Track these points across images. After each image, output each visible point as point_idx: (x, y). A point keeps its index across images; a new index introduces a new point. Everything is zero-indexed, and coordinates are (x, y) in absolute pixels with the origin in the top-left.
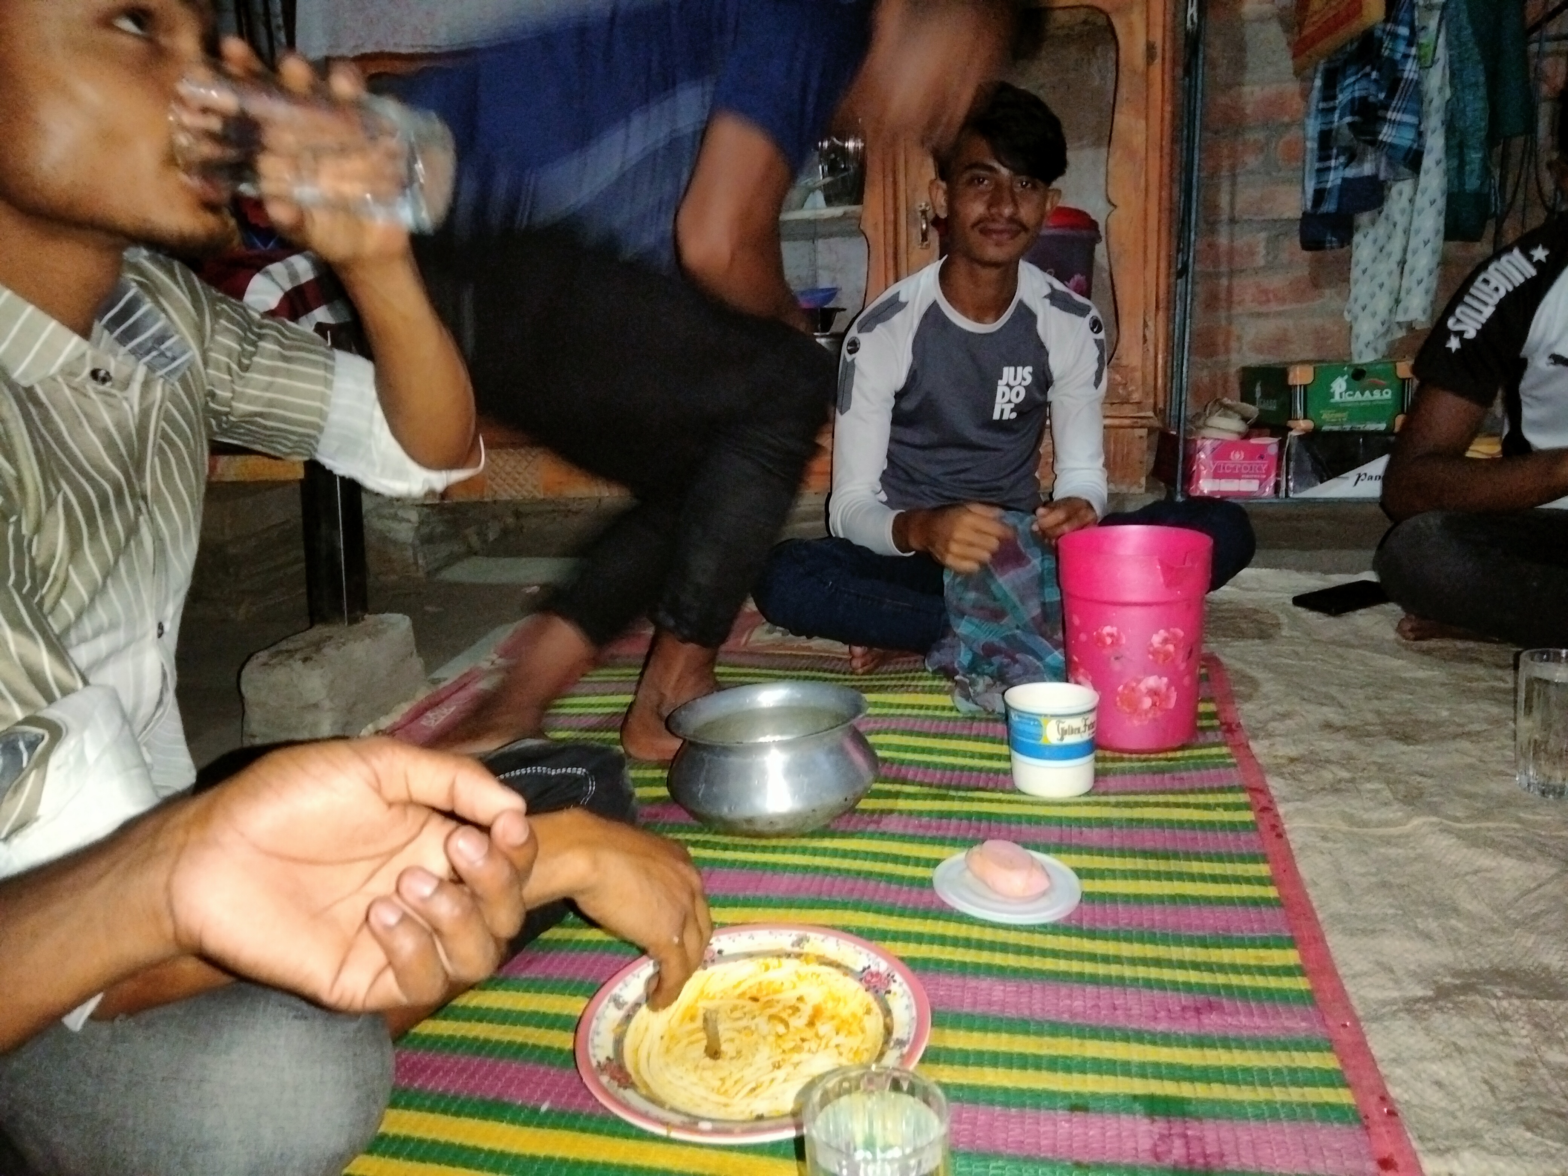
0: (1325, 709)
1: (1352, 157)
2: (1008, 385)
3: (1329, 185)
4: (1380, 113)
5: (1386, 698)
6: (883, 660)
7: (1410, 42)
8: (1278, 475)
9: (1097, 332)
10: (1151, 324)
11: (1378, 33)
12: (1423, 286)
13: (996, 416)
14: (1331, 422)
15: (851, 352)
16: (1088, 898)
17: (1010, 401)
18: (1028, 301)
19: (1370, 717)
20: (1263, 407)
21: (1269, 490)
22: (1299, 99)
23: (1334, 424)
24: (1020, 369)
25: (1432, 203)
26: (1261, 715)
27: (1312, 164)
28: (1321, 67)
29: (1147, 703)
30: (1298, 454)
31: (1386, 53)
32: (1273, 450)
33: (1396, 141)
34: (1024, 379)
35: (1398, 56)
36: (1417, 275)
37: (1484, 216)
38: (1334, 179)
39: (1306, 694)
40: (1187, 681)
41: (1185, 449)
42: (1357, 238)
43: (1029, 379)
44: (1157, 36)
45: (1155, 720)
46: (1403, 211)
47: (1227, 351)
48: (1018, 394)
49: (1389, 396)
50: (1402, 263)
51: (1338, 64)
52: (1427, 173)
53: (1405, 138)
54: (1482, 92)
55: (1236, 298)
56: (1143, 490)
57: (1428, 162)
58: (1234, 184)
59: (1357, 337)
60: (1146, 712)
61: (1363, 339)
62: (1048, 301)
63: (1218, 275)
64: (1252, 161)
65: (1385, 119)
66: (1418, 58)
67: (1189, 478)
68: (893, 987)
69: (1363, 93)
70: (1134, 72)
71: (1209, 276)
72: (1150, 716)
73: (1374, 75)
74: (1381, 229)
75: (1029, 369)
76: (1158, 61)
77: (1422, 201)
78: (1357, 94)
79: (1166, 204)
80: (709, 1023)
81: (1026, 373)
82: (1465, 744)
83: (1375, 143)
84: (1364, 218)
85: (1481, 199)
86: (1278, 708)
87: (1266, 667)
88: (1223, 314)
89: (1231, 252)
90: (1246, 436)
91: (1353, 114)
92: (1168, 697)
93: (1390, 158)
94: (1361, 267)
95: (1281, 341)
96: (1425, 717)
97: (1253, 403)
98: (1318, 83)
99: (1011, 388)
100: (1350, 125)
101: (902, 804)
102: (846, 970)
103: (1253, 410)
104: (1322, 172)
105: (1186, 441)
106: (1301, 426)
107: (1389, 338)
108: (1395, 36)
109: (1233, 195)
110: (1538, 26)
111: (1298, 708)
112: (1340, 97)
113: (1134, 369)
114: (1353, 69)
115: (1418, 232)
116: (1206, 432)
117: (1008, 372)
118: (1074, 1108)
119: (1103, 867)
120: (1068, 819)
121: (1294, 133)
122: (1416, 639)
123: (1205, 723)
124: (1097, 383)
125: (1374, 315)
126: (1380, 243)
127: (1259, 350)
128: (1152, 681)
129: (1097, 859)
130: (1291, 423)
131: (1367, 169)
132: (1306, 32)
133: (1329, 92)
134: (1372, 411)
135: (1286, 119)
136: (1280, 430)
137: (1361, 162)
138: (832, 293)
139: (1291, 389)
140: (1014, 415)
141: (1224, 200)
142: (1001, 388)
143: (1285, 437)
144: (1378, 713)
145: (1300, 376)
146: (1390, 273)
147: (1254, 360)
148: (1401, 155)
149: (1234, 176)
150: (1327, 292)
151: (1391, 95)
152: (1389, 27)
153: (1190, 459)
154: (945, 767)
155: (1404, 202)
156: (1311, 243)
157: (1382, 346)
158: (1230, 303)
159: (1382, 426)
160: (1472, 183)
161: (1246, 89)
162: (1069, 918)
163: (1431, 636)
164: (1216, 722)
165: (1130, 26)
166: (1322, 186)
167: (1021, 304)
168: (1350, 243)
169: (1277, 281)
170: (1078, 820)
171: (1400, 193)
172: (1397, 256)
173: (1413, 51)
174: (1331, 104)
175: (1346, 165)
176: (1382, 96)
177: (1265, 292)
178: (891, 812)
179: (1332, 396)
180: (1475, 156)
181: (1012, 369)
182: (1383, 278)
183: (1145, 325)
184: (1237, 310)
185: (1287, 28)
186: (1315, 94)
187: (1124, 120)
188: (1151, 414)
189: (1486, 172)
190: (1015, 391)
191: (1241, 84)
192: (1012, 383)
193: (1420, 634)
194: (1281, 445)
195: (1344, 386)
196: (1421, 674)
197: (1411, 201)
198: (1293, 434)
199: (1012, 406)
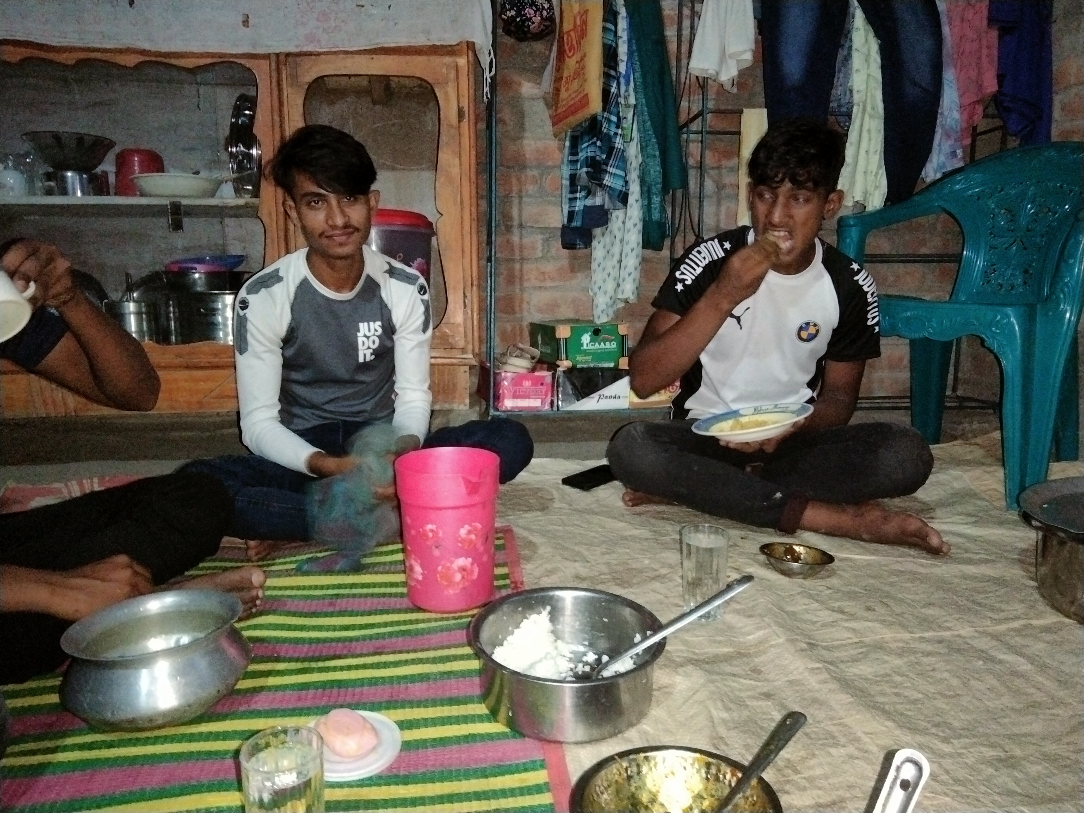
0: (577, 564)
1: (589, 193)
2: (365, 336)
3: (577, 209)
4: (604, 167)
5: (614, 552)
6: (274, 548)
7: (618, 127)
8: (552, 396)
9: (424, 294)
10: (468, 295)
11: (599, 118)
12: (632, 276)
13: (361, 360)
14: (583, 361)
15: (243, 308)
16: (407, 746)
17: (369, 348)
18: (372, 275)
19: (604, 569)
20: (543, 350)
21: (547, 407)
22: (557, 152)
23: (585, 363)
24: (371, 324)
25: (635, 225)
26: (537, 573)
27: (566, 195)
28: (569, 134)
29: (458, 577)
30: (564, 383)
31: (605, 131)
32: (549, 380)
33: (613, 186)
34: (376, 331)
35: (612, 133)
36: (628, 270)
37: (663, 237)
38: (579, 205)
39: (566, 554)
40: (485, 558)
41: (495, 379)
42: (595, 243)
43: (380, 331)
44: (465, 103)
45: (464, 588)
46: (619, 229)
47: (521, 310)
48: (374, 342)
49: (615, 346)
50: (620, 261)
51: (579, 134)
52: (631, 207)
53: (618, 184)
54: (658, 160)
55: (526, 277)
56: (467, 408)
57: (632, 200)
58: (520, 203)
59: (597, 306)
60: (458, 584)
61: (601, 308)
62: (387, 275)
63: (513, 260)
64: (531, 189)
65: (606, 171)
66: (623, 136)
67: (497, 398)
69: (593, 154)
70: (451, 126)
71: (508, 261)
72: (461, 586)
73: (599, 143)
74: (608, 239)
75: (379, 323)
76: (466, 120)
77: (629, 224)
78: (589, 154)
79: (474, 216)
81: (377, 326)
82: (656, 585)
83: (601, 185)
84: (597, 231)
85: (661, 225)
86: (549, 566)
87: (543, 534)
88: (517, 287)
89: (521, 247)
90: (533, 370)
91: (587, 167)
92: (472, 571)
93: (609, 194)
94: (597, 262)
95: (554, 305)
96: (634, 566)
97: (537, 348)
98: (568, 143)
99: (368, 338)
100: (587, 173)
101: (272, 681)
103: (537, 352)
104: (573, 200)
105: (495, 373)
106: (565, 364)
107: (615, 308)
108: (609, 121)
109: (520, 211)
110: (686, 125)
111: (559, 565)
112: (580, 154)
113: (459, 325)
114: (586, 138)
115: (627, 243)
116: (507, 368)
117: (363, 327)
119: (419, 717)
120: (398, 677)
121: (556, 172)
122: (633, 506)
123: (501, 582)
124: (424, 331)
125: (605, 293)
126: (607, 248)
127: (540, 311)
128: (462, 562)
129: (416, 710)
130: (559, 363)
131: (598, 201)
132: (560, 111)
133: (574, 150)
134: (605, 355)
135: (550, 163)
136: (553, 367)
137: (595, 195)
138: (240, 259)
139: (558, 340)
140: (373, 357)
141: (515, 212)
142: (361, 339)
143: (556, 371)
144: (608, 564)
145: (563, 332)
146: (614, 268)
147: (537, 318)
148: (617, 194)
149: (521, 197)
150: (579, 275)
151: (609, 157)
152: (605, 114)
153: (497, 385)
154: (311, 641)
155: (620, 223)
156: (568, 245)
157: (611, 314)
158: (521, 278)
159: (612, 365)
160: (656, 216)
161: (525, 142)
162: (390, 768)
163: (642, 503)
164: (508, 582)
165: (446, 94)
166: (572, 209)
167: (369, 277)
168: (590, 246)
169: (550, 267)
170: (405, 677)
171: (617, 218)
172: (617, 257)
173: (620, 131)
174: (575, 158)
175: (586, 197)
176: (604, 157)
177: (544, 273)
178: (262, 689)
179: (582, 345)
180: (656, 199)
181: (366, 324)
182: (609, 270)
183: (465, 296)
184: (526, 284)
185: (548, 106)
186: (567, 151)
187: (445, 156)
188: (471, 356)
189: (663, 210)
190: (371, 339)
191: (522, 138)
192: (368, 334)
193: (636, 502)
194: (553, 376)
195: (589, 339)
196: (636, 532)
197: (624, 223)
198: (560, 369)
199: (371, 351)
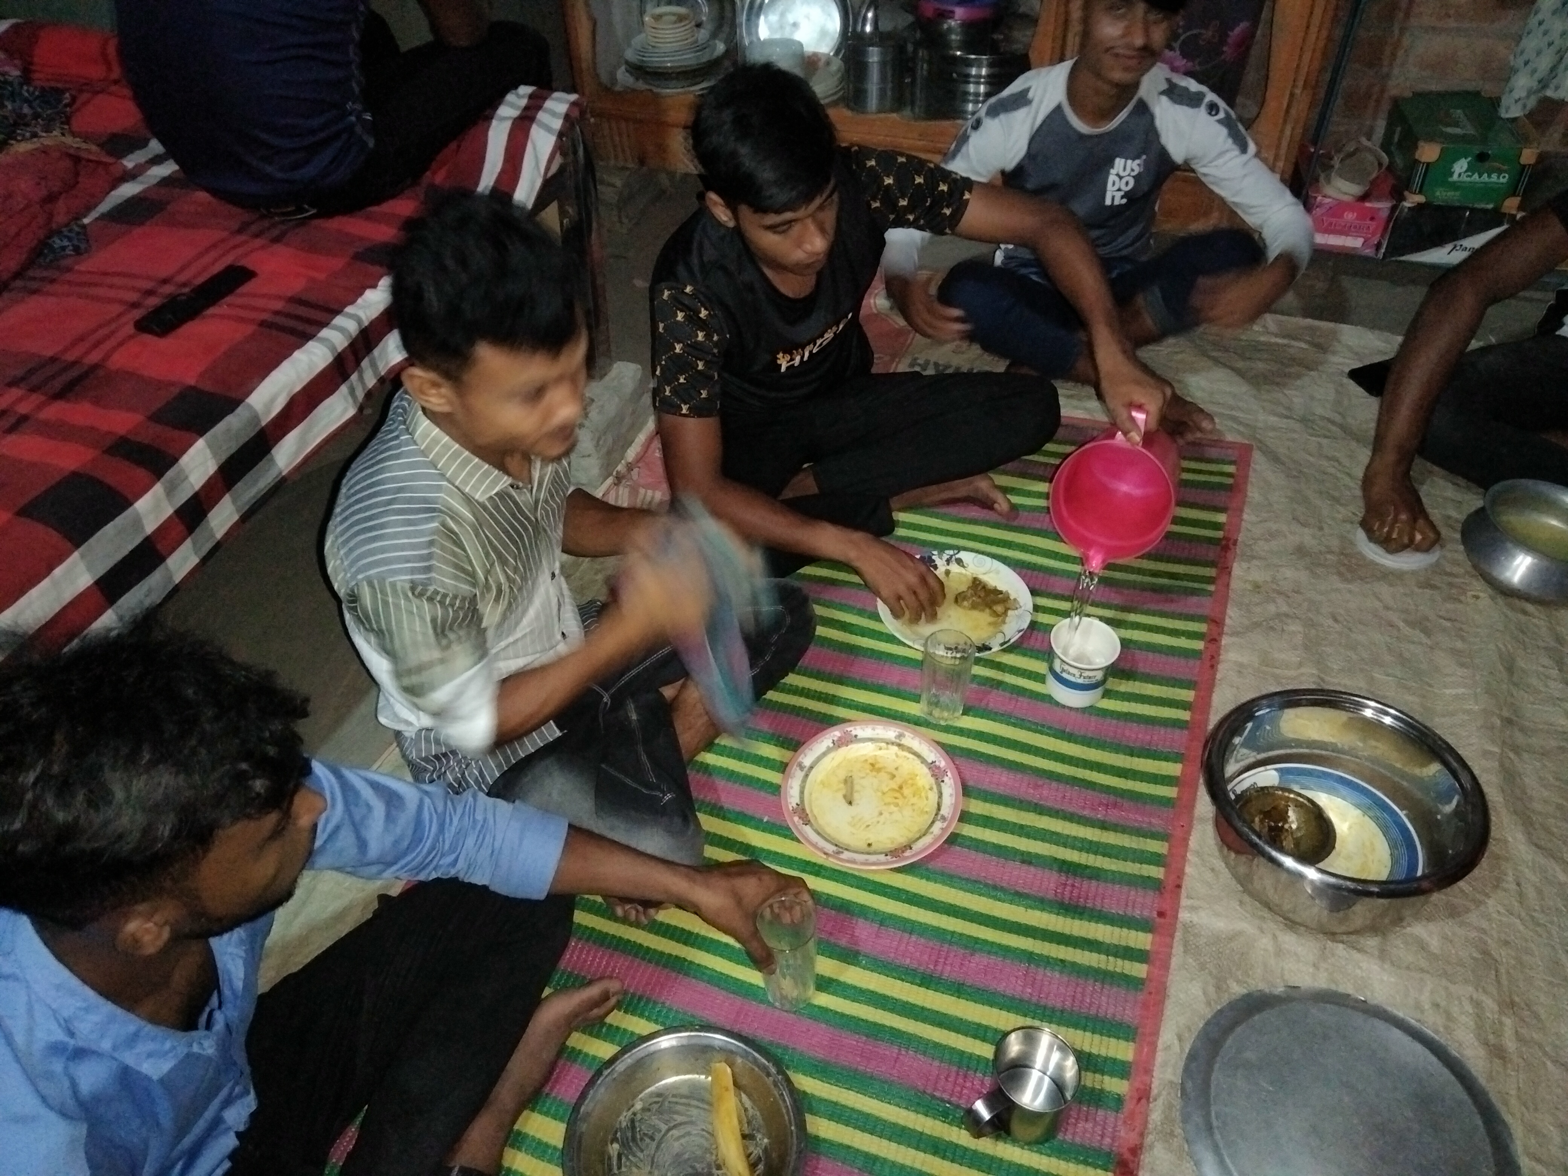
0: (1307, 531)
2: (1118, 175)
8: (1382, 236)
9: (1216, 114)
13: (1108, 202)
14: (1445, 197)
17: (1119, 190)
18: (1145, 98)
19: (1335, 543)
21: (1370, 249)
23: (1448, 199)
24: (1129, 162)
30: (1406, 223)
32: (1385, 213)
34: (1133, 170)
43: (1138, 170)
47: (1392, 63)
48: (1127, 183)
49: (1505, 180)
59: (1511, 92)
61: (1516, 94)
62: (1165, 95)
68: (946, 779)
75: (1141, 159)
80: (848, 781)
81: (1137, 162)
86: (1272, 526)
88: (1397, 24)
90: (1361, 199)
94: (1540, 17)
95: (1448, 59)
99: (1121, 178)
102: (923, 761)
106: (1414, 199)
111: (1286, 528)
117: (1119, 162)
118: (1023, 862)
123: (1214, 534)
125: (1534, 71)
127: (1423, 66)
130: (1406, 195)
134: (1487, 191)
136: (1396, 198)
139: (1415, 163)
140: (1124, 201)
142: (1112, 178)
143: (1399, 204)
145: (1428, 153)
147: (1416, 75)
157: (1531, 103)
159: (1491, 206)
164: (1221, 535)
167: (1140, 101)
179: (1452, 174)
181: (1123, 160)
184: (1413, 21)
190: (1124, 181)
192: (1122, 174)
194: (1393, 209)
195: (1465, 166)
198: (1407, 204)
199: (1122, 193)
